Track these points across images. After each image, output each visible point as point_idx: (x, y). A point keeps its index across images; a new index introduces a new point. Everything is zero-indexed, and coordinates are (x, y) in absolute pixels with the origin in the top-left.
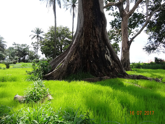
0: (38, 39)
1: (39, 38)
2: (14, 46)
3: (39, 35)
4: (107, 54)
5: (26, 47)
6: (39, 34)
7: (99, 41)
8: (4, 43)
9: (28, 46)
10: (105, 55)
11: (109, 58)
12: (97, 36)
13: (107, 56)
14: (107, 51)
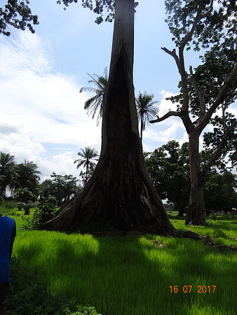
0: (87, 167)
1: (89, 166)
2: (53, 178)
3: (90, 160)
4: (145, 194)
5: (70, 180)
6: (90, 158)
7: (131, 174)
8: (36, 174)
9: (75, 178)
10: (141, 196)
11: (147, 201)
12: (129, 166)
13: (145, 198)
14: (144, 189)
